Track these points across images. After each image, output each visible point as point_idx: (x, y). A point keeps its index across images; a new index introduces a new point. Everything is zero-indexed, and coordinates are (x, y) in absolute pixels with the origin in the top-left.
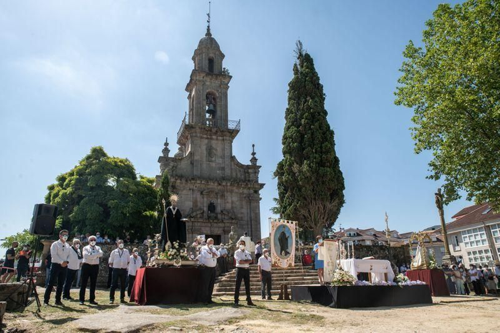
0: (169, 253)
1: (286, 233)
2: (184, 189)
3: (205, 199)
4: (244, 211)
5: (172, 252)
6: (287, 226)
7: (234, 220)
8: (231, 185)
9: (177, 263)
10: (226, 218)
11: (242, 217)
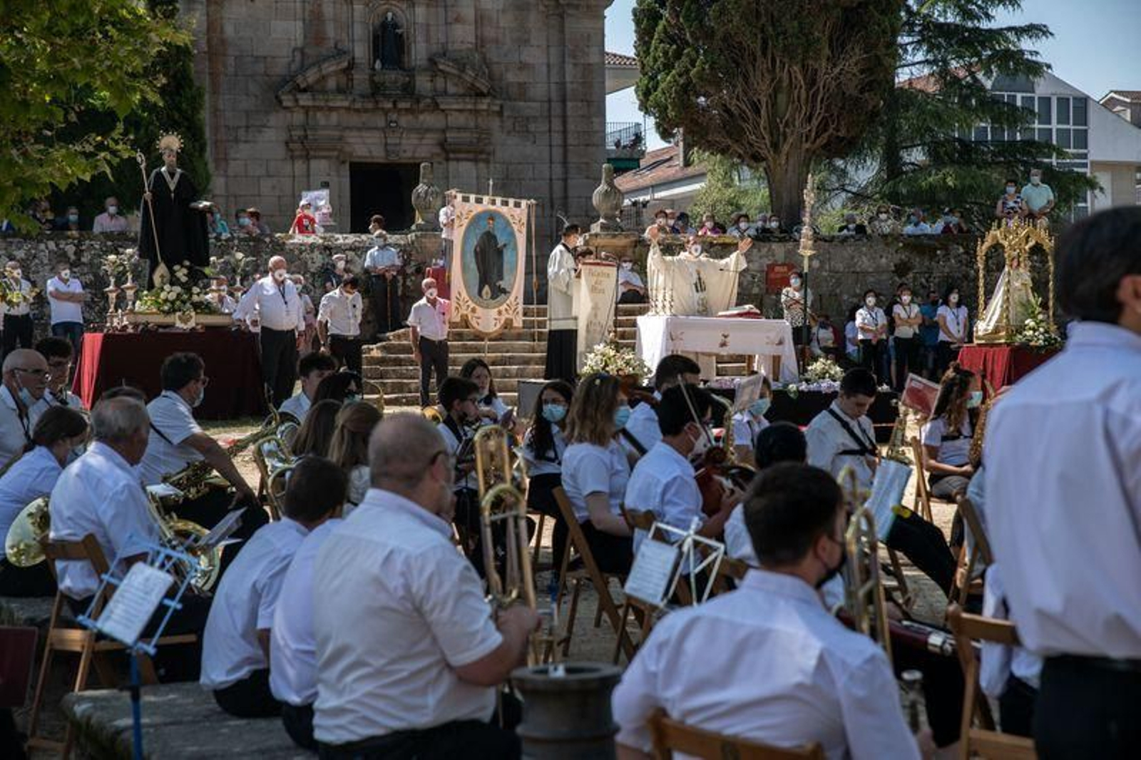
1: (497, 234)
3: (359, 8)
4: (535, 55)
5: (171, 293)
7: (487, 100)
9: (185, 321)
10: (452, 89)
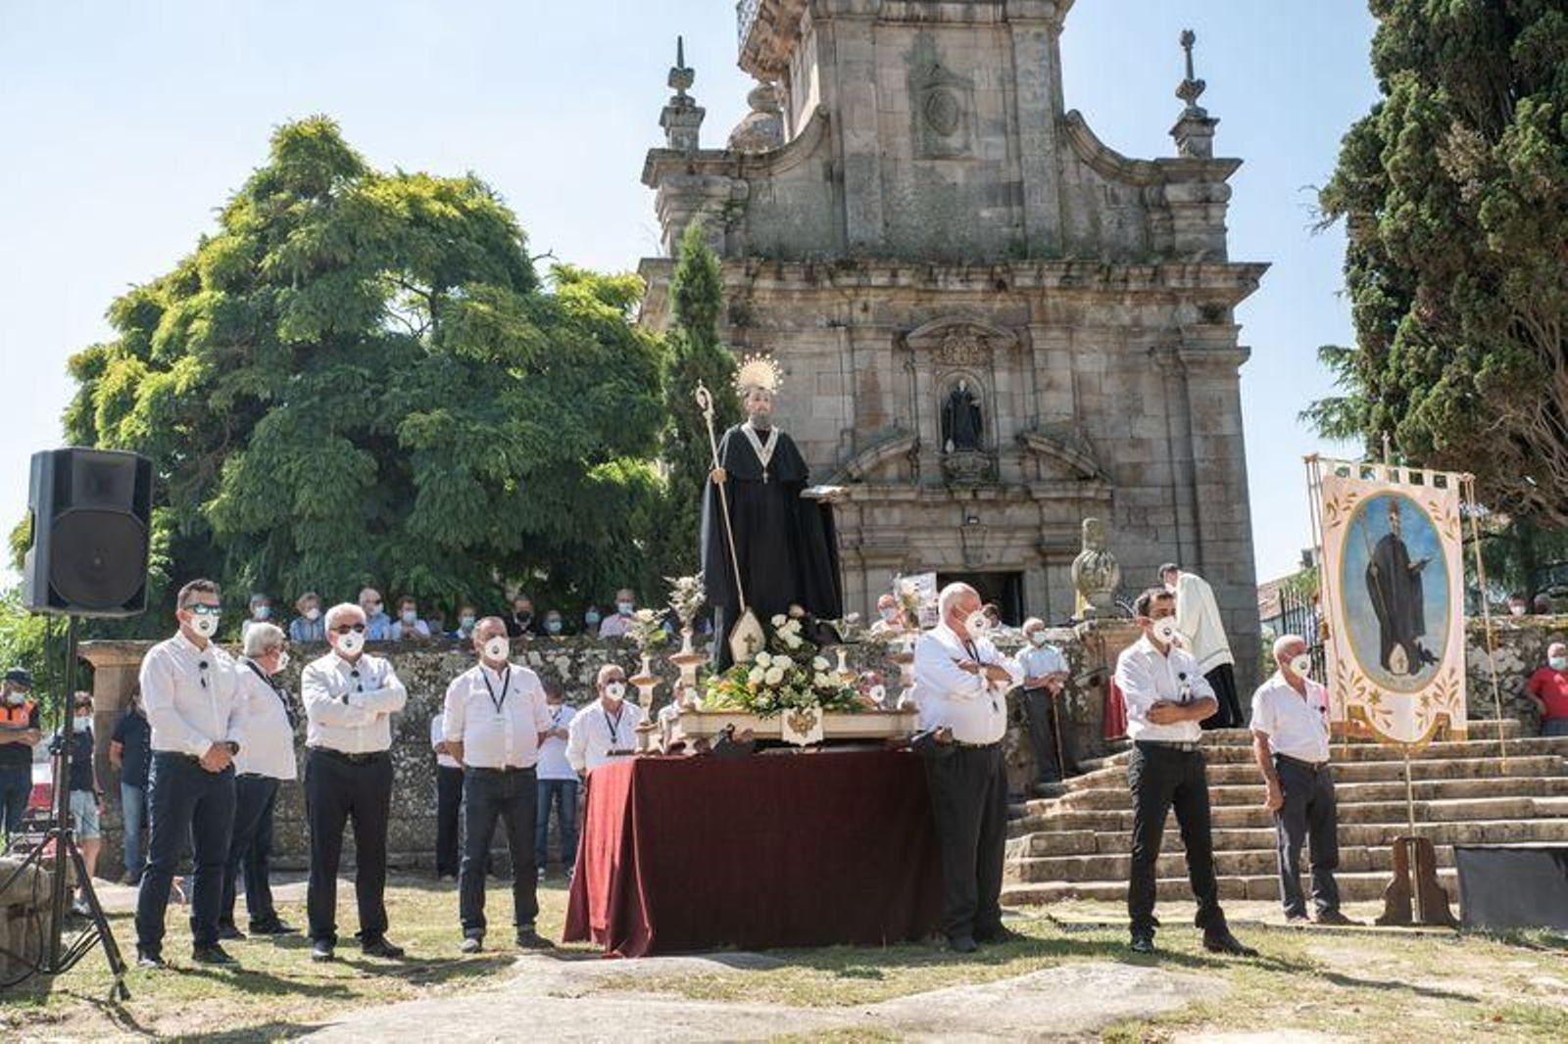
0: (754, 677)
1: (1407, 540)
2: (800, 327)
3: (923, 376)
4: (1149, 428)
5: (772, 669)
6: (1412, 504)
7: (1095, 485)
8: (1067, 283)
9: (803, 730)
10: (1046, 473)
11: (1136, 466)
